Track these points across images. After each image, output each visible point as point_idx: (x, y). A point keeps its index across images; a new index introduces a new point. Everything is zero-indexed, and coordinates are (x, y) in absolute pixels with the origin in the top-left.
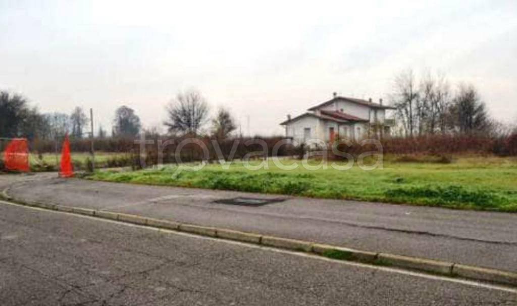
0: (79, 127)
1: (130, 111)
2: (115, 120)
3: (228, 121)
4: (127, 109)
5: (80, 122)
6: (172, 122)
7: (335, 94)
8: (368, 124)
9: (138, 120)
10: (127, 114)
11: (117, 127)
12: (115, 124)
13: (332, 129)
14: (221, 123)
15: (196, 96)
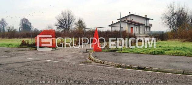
0: (3, 27)
1: (27, 20)
2: (20, 24)
3: (82, 24)
4: (25, 19)
5: (4, 25)
6: (59, 25)
7: (130, 13)
8: (144, 26)
9: (30, 24)
10: (26, 21)
11: (21, 27)
12: (20, 26)
13: (132, 28)
14: (79, 25)
15: (70, 13)
